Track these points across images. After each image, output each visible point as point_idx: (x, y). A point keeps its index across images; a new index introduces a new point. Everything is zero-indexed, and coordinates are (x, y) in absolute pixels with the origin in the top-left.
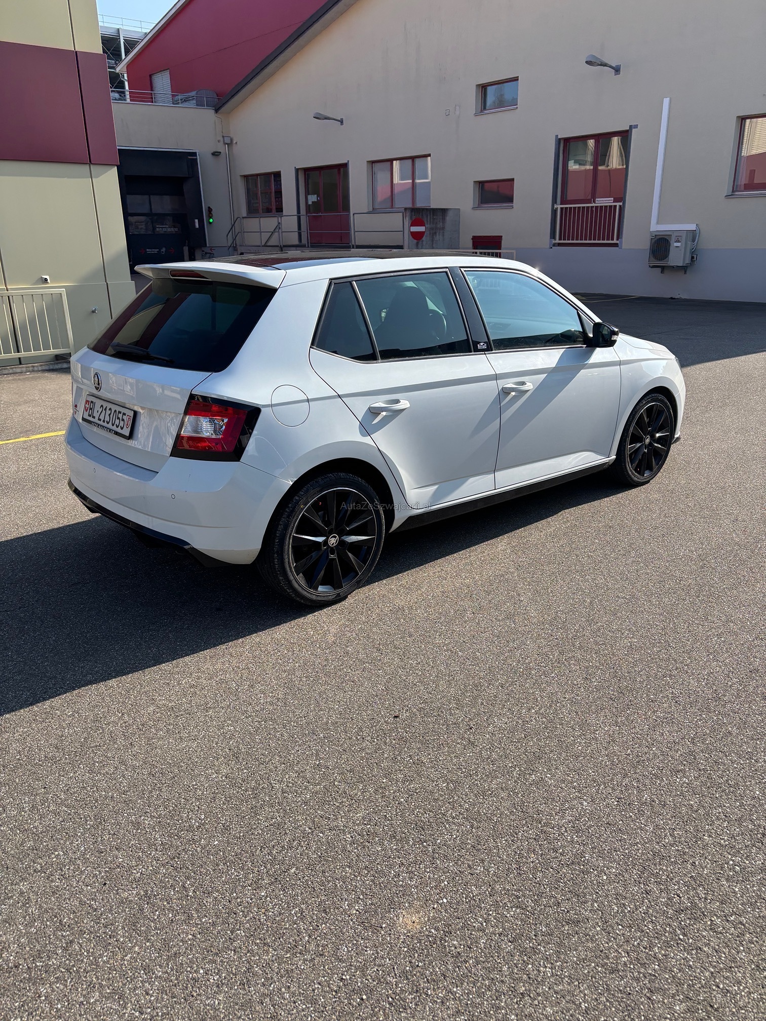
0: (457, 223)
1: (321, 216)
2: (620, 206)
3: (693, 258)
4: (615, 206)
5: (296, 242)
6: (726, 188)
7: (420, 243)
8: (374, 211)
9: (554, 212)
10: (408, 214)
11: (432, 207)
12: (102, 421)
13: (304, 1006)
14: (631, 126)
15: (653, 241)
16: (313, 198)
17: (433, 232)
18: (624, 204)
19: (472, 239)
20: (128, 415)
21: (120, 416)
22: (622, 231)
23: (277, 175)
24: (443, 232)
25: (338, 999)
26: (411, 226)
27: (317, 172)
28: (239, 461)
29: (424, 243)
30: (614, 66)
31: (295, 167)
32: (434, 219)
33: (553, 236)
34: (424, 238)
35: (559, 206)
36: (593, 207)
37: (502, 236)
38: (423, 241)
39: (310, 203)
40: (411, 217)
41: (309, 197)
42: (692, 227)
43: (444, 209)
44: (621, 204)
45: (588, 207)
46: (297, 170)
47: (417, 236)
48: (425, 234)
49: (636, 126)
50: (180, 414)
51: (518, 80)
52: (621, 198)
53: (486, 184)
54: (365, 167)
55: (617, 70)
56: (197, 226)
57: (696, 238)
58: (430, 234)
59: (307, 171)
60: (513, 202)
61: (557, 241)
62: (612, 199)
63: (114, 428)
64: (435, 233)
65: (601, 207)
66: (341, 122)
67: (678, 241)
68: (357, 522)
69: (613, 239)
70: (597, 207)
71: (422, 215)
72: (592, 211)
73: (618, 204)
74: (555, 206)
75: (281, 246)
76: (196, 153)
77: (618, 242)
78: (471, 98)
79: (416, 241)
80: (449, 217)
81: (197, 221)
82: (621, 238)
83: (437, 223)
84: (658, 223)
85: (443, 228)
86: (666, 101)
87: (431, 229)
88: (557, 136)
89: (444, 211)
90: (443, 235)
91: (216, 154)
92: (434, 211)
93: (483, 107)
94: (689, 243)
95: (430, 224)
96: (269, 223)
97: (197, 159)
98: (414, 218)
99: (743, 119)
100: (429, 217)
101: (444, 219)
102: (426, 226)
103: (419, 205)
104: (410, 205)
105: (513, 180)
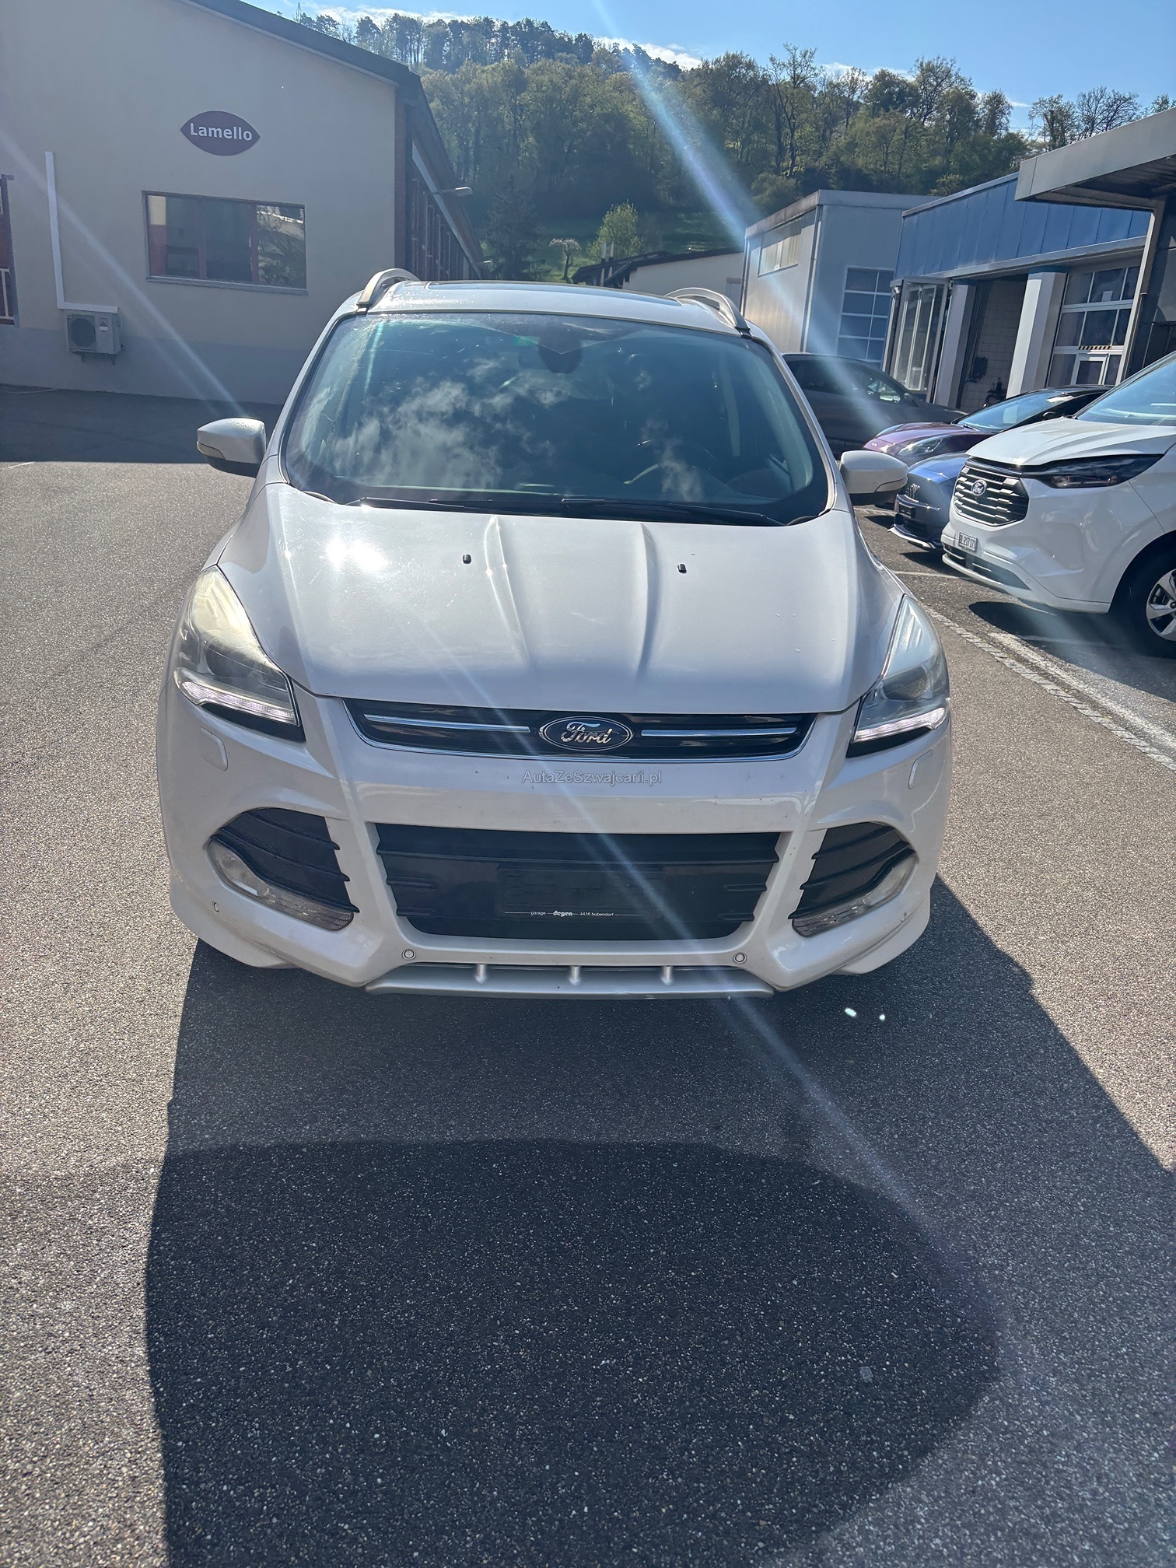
2: (6, 274)
3: (122, 346)
6: (144, 270)
14: (4, 177)
15: (70, 322)
18: (12, 270)
42: (114, 310)
44: (8, 270)
52: (5, 263)
57: (120, 323)
67: (103, 325)
69: (4, 314)
73: (3, 270)
77: (12, 319)
82: (17, 314)
84: (67, 301)
86: (49, 156)
94: (115, 328)
99: (146, 194)
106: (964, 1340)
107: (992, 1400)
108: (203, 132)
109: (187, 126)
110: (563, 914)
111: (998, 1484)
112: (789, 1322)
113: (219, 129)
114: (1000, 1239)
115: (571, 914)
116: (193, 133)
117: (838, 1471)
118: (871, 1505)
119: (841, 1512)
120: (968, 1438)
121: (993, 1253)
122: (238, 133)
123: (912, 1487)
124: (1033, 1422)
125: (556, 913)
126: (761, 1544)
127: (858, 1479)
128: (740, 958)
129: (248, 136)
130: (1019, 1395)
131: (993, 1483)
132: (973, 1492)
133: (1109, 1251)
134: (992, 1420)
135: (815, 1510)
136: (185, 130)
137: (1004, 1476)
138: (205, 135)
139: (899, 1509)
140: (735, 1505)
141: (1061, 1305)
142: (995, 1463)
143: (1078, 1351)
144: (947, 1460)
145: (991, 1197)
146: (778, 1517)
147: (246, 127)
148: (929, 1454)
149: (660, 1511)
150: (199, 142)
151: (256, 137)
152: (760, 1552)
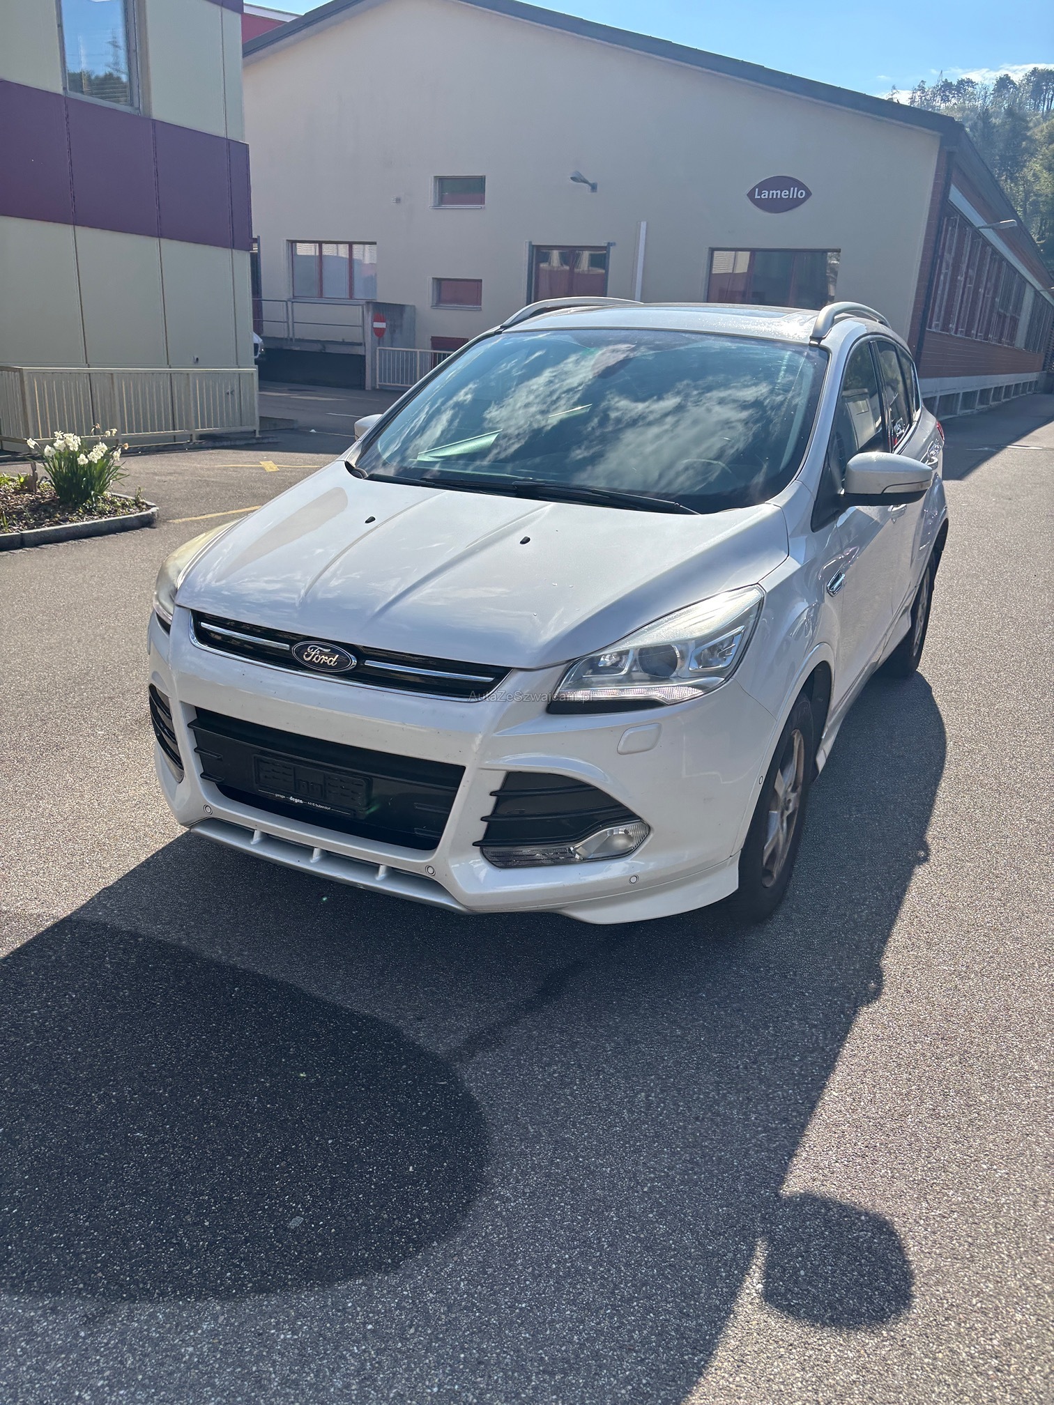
0: (414, 321)
8: (294, 300)
14: (608, 244)
17: (393, 328)
19: (431, 339)
26: (374, 321)
30: (591, 182)
32: (393, 315)
34: (384, 335)
38: (384, 339)
40: (373, 312)
47: (379, 332)
48: (386, 331)
49: (614, 245)
51: (485, 180)
58: (390, 331)
60: (481, 304)
64: (394, 331)
78: (430, 189)
79: (377, 338)
80: (406, 314)
83: (396, 321)
85: (401, 326)
86: (643, 225)
87: (391, 325)
88: (530, 242)
89: (401, 307)
90: (401, 332)
93: (441, 200)
95: (390, 320)
99: (712, 250)
100: (389, 313)
101: (402, 315)
102: (387, 322)
105: (480, 281)
106: (401, 1236)
107: (363, 1284)
108: (765, 194)
109: (754, 190)
110: (297, 801)
111: (285, 1339)
112: (289, 1165)
113: (779, 192)
114: (536, 1181)
115: (301, 802)
116: (756, 197)
117: (190, 1272)
118: (181, 1303)
119: (156, 1295)
120: (308, 1299)
121: (515, 1188)
122: (795, 193)
123: (223, 1307)
124: (371, 1315)
125: (291, 798)
126: (81, 1286)
127: (195, 1283)
128: (430, 870)
129: (801, 194)
130: (389, 1292)
131: (282, 1336)
132: (260, 1334)
133: (621, 1230)
134: (343, 1297)
135: (141, 1286)
136: (751, 195)
137: (296, 1337)
138: (766, 197)
139: (195, 1316)
140: (98, 1255)
141: (518, 1248)
142: (301, 1327)
143: (482, 1287)
144: (271, 1305)
145: (574, 1148)
146: (113, 1278)
147: (801, 186)
148: (265, 1294)
149: (52, 1234)
150: (761, 204)
151: (809, 194)
152: (74, 1290)
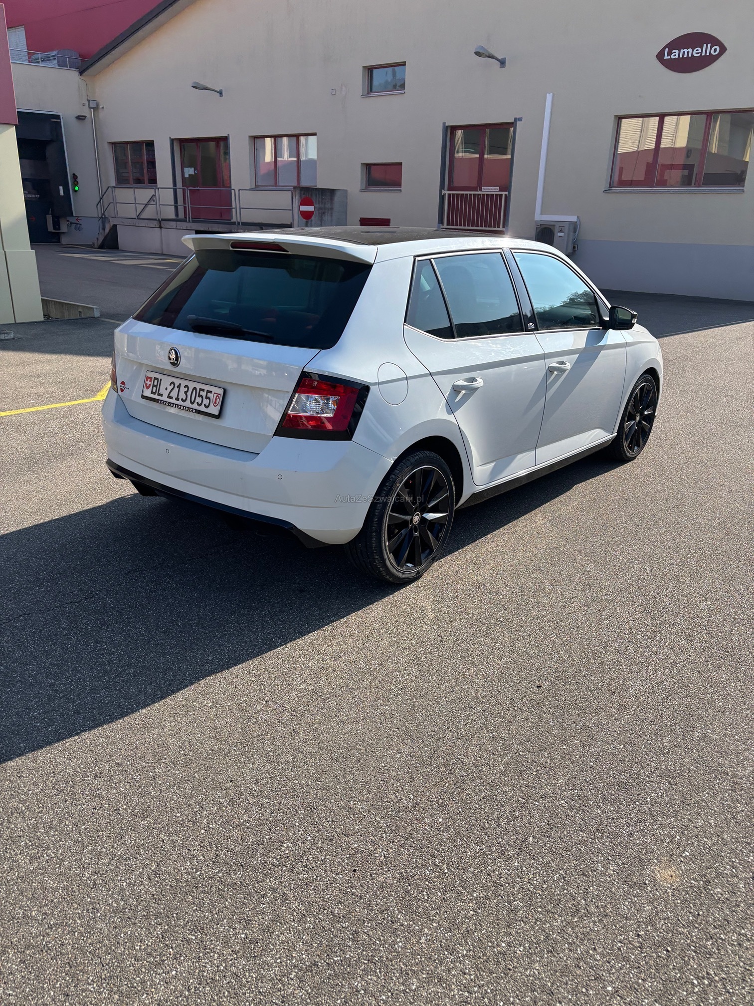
0: (345, 205)
1: (199, 190)
2: (506, 195)
3: (574, 247)
4: (501, 195)
5: (173, 216)
6: (604, 185)
7: (310, 222)
8: (256, 188)
9: (442, 198)
10: (297, 192)
11: (319, 186)
12: (174, 398)
13: (620, 965)
14: (516, 119)
15: (538, 231)
16: (189, 171)
17: (322, 212)
18: (510, 193)
19: (360, 221)
20: (215, 393)
21: (203, 394)
22: (508, 220)
23: (150, 144)
24: (332, 213)
25: (646, 954)
26: (301, 204)
27: (194, 144)
28: (350, 439)
29: (313, 222)
30: (500, 58)
31: (170, 137)
32: (322, 199)
33: (441, 221)
34: (313, 218)
35: (446, 192)
36: (480, 194)
37: (390, 219)
38: (311, 221)
39: (187, 176)
40: (301, 196)
41: (186, 170)
42: (574, 219)
43: (333, 189)
44: (507, 193)
45: (475, 195)
46: (172, 141)
47: (307, 216)
48: (315, 213)
49: (520, 119)
50: (288, 392)
51: (405, 65)
52: (506, 187)
53: (373, 167)
54: (246, 142)
55: (502, 63)
56: (62, 193)
57: (577, 229)
58: (319, 213)
59: (182, 141)
60: (401, 186)
61: (445, 226)
62: (498, 188)
63: (195, 406)
64: (324, 213)
65: (488, 195)
66: (221, 93)
67: (561, 231)
68: (435, 500)
69: (499, 227)
70: (483, 195)
71: (311, 195)
72: (479, 199)
73: (504, 193)
74: (443, 192)
75: (159, 219)
76: (59, 115)
77: (504, 229)
78: (358, 80)
79: (305, 220)
80: (337, 198)
81: (61, 188)
82: (508, 226)
83: (325, 204)
84: (541, 214)
85: (332, 209)
86: (549, 97)
87: (320, 209)
88: (444, 124)
89: (332, 192)
90: (332, 216)
91: (80, 118)
92: (323, 191)
93: (370, 89)
94: (572, 233)
95: (319, 204)
96: (144, 194)
97: (60, 123)
98: (303, 196)
99: (619, 118)
100: (318, 197)
101: (332, 199)
102: (315, 205)
103: (304, 184)
104: (295, 184)
105: (401, 164)
108: (676, 54)
109: (662, 51)
113: (690, 50)
116: (666, 57)
122: (708, 50)
136: (660, 56)
138: (677, 57)
147: (714, 41)
150: (671, 65)
151: (723, 49)
